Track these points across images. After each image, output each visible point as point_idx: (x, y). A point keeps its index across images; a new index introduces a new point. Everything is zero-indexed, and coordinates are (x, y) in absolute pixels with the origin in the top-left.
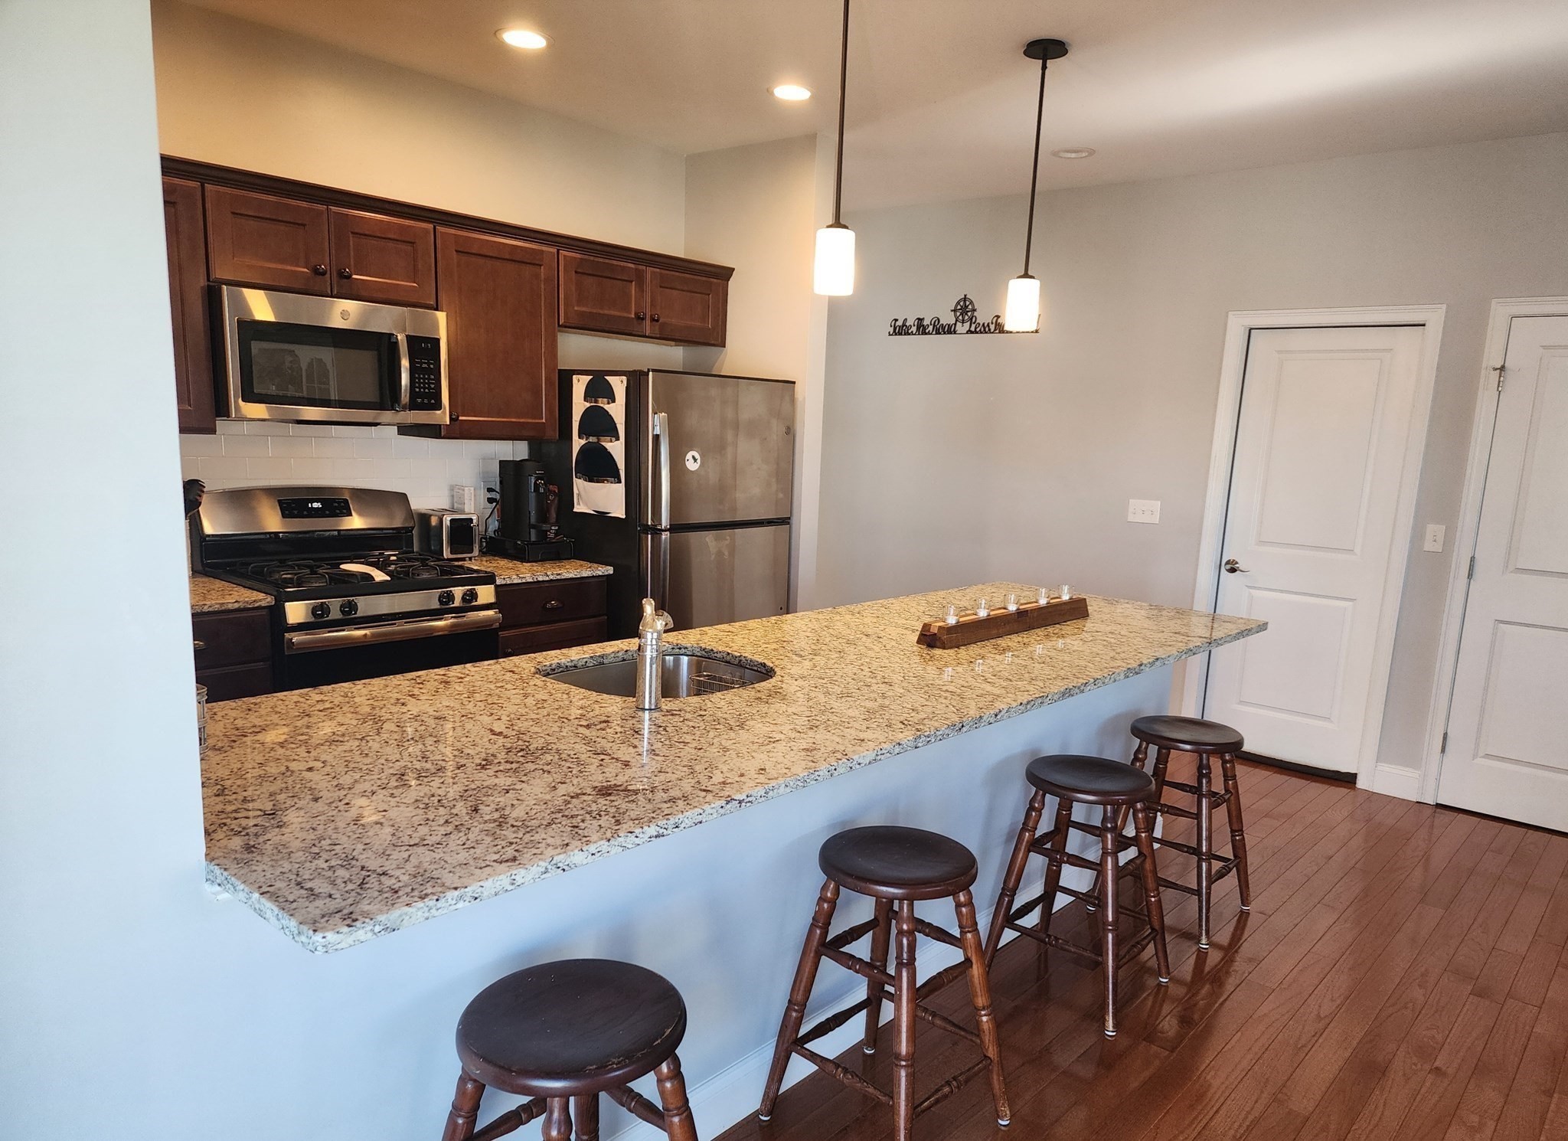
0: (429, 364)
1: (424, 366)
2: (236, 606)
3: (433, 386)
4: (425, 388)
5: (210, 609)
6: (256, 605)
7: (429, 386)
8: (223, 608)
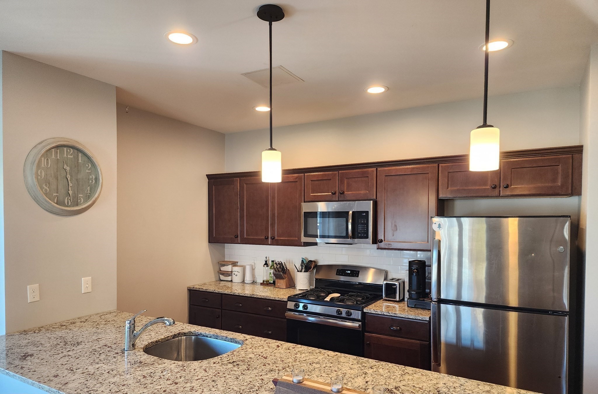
0: (364, 221)
1: (362, 222)
2: (278, 299)
3: (365, 229)
4: (362, 230)
5: (272, 299)
6: (283, 300)
7: (364, 229)
8: (275, 299)
